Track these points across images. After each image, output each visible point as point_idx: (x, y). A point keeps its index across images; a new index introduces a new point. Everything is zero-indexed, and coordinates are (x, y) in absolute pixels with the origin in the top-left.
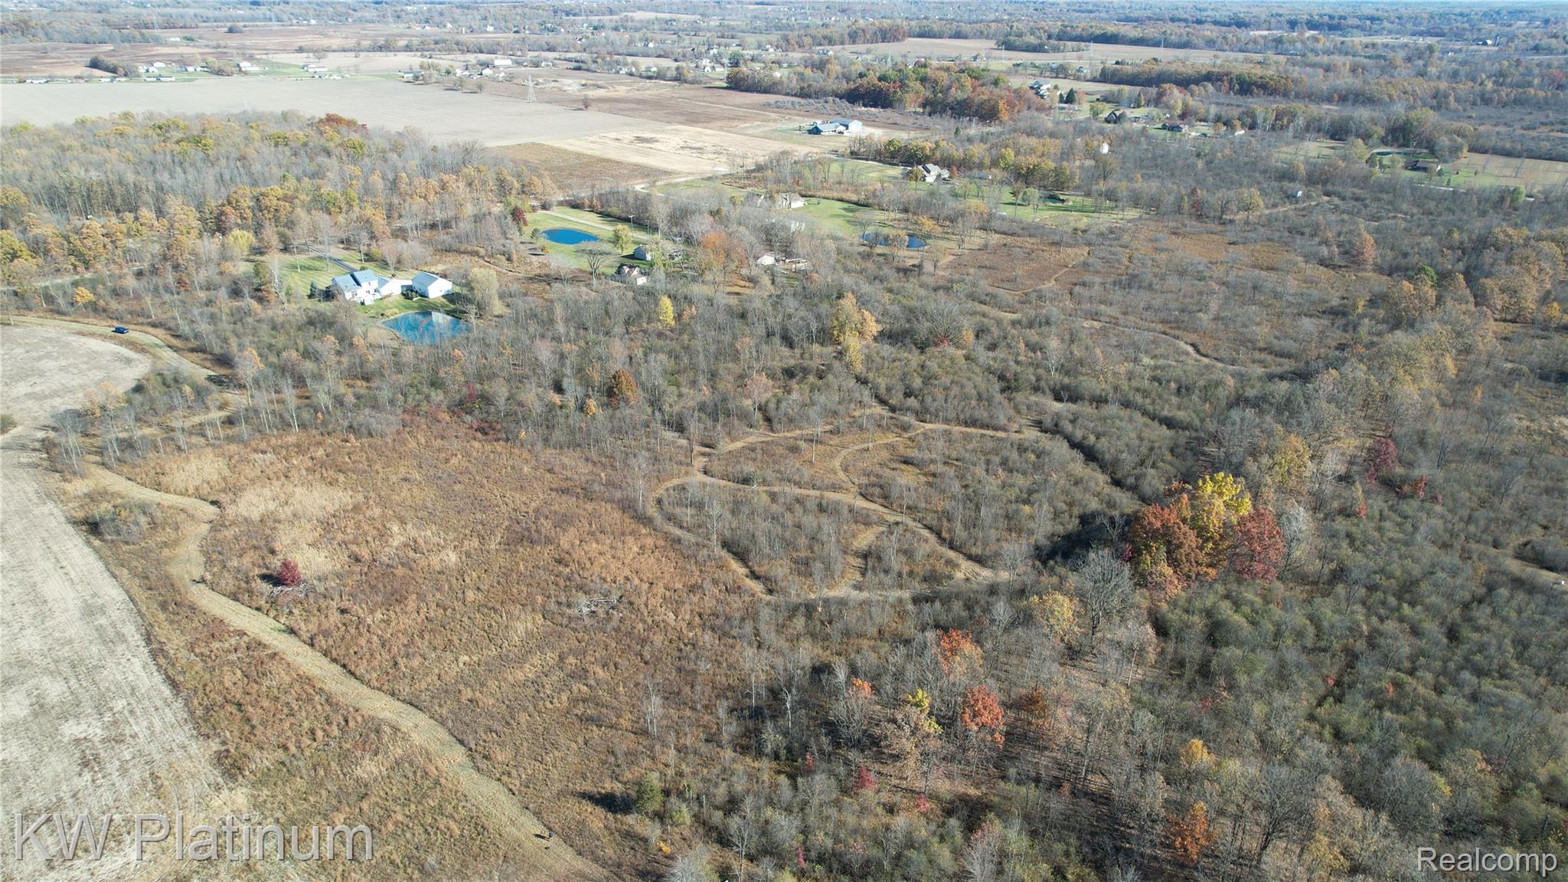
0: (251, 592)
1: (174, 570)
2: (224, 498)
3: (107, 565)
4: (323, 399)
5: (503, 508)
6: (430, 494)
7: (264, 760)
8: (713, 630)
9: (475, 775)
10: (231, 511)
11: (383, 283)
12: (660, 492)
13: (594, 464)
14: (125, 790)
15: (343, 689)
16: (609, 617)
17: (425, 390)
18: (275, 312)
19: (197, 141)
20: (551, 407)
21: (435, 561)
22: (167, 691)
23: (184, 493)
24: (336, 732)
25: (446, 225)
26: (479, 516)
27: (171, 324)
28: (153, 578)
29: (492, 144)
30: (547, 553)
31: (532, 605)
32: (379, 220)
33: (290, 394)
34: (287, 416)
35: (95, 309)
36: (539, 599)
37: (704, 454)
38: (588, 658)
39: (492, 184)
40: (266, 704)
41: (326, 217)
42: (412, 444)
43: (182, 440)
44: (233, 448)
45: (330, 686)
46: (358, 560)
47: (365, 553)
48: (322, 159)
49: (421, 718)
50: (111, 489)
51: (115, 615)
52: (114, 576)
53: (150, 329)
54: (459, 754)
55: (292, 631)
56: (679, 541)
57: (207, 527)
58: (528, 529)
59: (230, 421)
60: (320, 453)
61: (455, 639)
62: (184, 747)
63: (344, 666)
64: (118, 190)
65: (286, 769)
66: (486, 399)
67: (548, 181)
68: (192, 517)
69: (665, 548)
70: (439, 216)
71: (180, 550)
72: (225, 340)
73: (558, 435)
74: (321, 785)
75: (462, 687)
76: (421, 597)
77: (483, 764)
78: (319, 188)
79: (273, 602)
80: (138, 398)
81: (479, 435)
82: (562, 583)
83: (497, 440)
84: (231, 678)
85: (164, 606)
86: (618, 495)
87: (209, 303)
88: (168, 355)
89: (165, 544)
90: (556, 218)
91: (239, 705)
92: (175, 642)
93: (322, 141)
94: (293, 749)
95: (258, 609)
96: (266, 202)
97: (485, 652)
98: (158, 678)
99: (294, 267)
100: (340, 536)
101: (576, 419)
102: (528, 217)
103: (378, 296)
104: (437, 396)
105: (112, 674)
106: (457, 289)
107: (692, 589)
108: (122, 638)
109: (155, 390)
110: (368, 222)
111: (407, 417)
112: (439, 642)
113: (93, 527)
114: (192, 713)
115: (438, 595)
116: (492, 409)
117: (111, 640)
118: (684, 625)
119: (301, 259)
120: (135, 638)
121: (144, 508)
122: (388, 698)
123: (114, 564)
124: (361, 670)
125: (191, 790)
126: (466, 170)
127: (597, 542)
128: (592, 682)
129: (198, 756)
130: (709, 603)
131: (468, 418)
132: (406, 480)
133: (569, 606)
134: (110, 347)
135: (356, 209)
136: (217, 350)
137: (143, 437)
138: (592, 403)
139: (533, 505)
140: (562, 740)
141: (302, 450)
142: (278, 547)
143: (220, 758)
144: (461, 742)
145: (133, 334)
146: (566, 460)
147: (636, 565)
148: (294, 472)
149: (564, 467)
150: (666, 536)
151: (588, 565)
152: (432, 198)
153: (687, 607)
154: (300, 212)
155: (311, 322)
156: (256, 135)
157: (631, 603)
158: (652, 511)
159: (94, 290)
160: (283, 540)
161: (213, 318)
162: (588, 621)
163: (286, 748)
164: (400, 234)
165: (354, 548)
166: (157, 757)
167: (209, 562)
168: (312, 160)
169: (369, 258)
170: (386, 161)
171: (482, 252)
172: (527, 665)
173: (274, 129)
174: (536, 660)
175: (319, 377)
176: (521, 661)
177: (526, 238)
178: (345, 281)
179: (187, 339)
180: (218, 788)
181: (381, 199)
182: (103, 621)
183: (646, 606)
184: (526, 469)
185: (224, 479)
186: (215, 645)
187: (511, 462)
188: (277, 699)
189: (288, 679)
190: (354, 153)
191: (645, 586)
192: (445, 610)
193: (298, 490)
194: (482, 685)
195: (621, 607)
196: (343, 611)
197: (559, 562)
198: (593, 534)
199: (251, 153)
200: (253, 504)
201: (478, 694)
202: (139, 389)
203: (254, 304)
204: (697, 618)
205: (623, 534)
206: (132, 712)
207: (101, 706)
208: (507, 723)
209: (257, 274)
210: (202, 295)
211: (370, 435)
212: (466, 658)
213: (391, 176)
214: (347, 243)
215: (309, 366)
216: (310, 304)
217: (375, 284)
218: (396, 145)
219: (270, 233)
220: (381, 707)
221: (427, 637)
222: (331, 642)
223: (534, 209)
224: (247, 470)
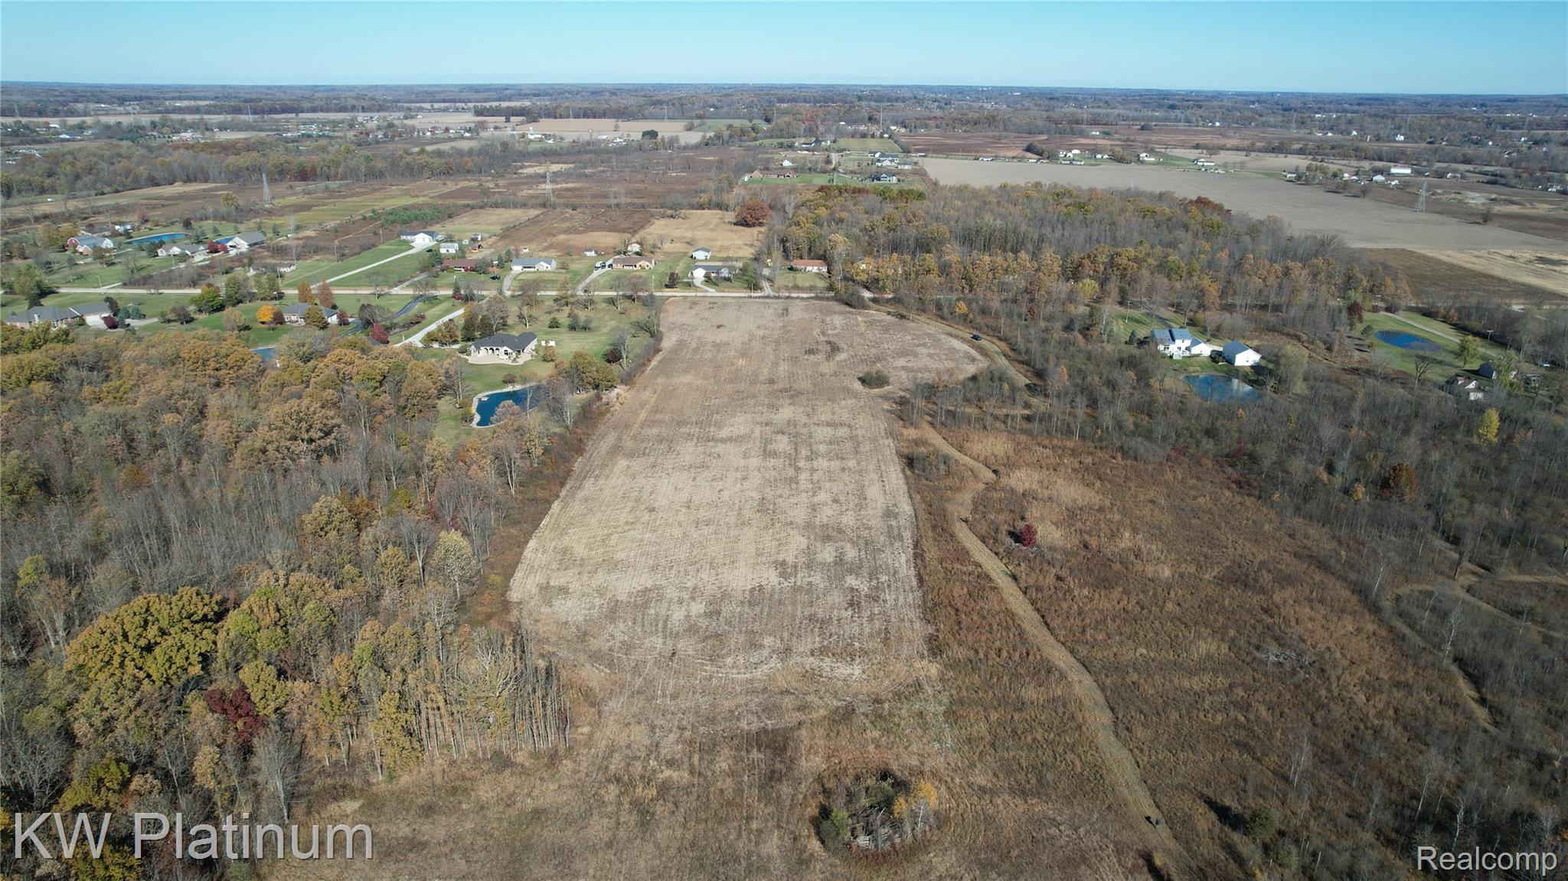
0: (996, 540)
1: (949, 507)
2: (1001, 469)
3: (909, 488)
4: (1107, 420)
5: (1231, 551)
6: (1167, 520)
7: (960, 653)
8: (1405, 728)
9: (1112, 739)
10: (1004, 480)
11: (1195, 343)
12: (1404, 590)
13: (1340, 543)
14: (867, 630)
15: (1036, 632)
16: (1294, 672)
17: (1199, 436)
18: (1094, 347)
19: (1081, 206)
20: (1315, 481)
21: (1150, 570)
22: (915, 583)
23: (976, 459)
24: (1016, 657)
25: (1277, 308)
26: (1205, 550)
27: (1013, 341)
28: (934, 507)
29: (1357, 245)
30: (1256, 600)
31: (1223, 634)
32: (1213, 291)
33: (1081, 412)
34: (1073, 426)
35: (965, 319)
36: (1232, 633)
37: (1474, 573)
38: (1258, 696)
39: (1339, 280)
40: (975, 617)
41: (1166, 280)
42: (1169, 476)
43: (989, 421)
44: (1023, 438)
45: (1027, 626)
46: (1086, 546)
47: (1093, 543)
48: (1180, 233)
49: (1088, 680)
50: (930, 441)
51: (902, 522)
52: (911, 498)
53: (995, 340)
54: (1106, 717)
55: (1014, 578)
56: (1404, 638)
57: (984, 486)
58: (1247, 576)
59: (1028, 419)
60: (1089, 460)
61: (1141, 633)
62: (911, 622)
63: (1043, 617)
64: (1011, 237)
65: (972, 666)
66: (1253, 458)
67: (1403, 284)
68: (975, 476)
69: (1384, 639)
70: (1273, 300)
71: (958, 496)
72: (1047, 360)
73: (1312, 507)
74: (991, 688)
75: (1131, 670)
76: (1125, 592)
77: (1124, 733)
78: (1167, 255)
79: (1009, 552)
80: (971, 385)
81: (1234, 486)
82: (1260, 628)
83: (1249, 495)
84: (959, 591)
85: (934, 528)
86: (1353, 576)
87: (1046, 330)
88: (1003, 362)
89: (951, 488)
90: (1399, 322)
91: (957, 610)
92: (932, 553)
93: (1185, 219)
94: (981, 655)
95: (997, 554)
96: (1118, 260)
97: (1163, 653)
98: (912, 572)
99: (1123, 317)
100: (1079, 525)
101: (1337, 499)
102: (1367, 316)
103: (1187, 354)
104: (1208, 444)
105: (886, 557)
106: (1264, 363)
107: (1398, 685)
108: (901, 538)
109: (983, 383)
110: (1201, 294)
111: (1174, 454)
112: (1126, 629)
113: (910, 461)
114: (925, 602)
115: (1141, 596)
116: (1256, 468)
117: (894, 536)
118: (1372, 712)
119: (1130, 312)
120: (908, 541)
121: (946, 460)
122: (1067, 653)
123: (913, 489)
124: (1054, 624)
125: (906, 650)
126: (1315, 261)
127: (1312, 609)
128: (1252, 717)
129: (917, 630)
130: (1410, 704)
131: (1230, 470)
132: (1152, 501)
133: (1258, 648)
134: (966, 347)
135: (1195, 278)
136: (1039, 366)
137: (964, 413)
138: (1360, 490)
139: (1261, 557)
140: (1201, 747)
141: (1074, 453)
142: (1028, 515)
143: (931, 639)
144: (1112, 710)
145: (984, 342)
146: (1311, 531)
147: (1344, 641)
148: (1062, 467)
149: (1307, 537)
150: (1391, 629)
151: (1293, 623)
152: (1272, 280)
153: (1384, 697)
154: (1145, 272)
155: (1121, 361)
156: (1131, 207)
157: (1323, 670)
158: (1387, 604)
159: (969, 305)
160: (1034, 513)
161: (1044, 342)
162: (1270, 668)
163: (977, 652)
164: (1229, 308)
165: (1087, 537)
166: (893, 620)
167: (975, 510)
168: (1170, 232)
169: (1192, 323)
170: (1238, 242)
171: (1304, 337)
172: (1196, 679)
173: (1146, 204)
174: (1206, 679)
175: (1111, 402)
176: (1191, 673)
177: (1356, 333)
178: (1162, 333)
179: (1020, 354)
180: (922, 657)
181: (1222, 274)
182: (894, 523)
183: (1339, 678)
184: (1267, 527)
185: (1008, 457)
186: (957, 566)
187: (1254, 517)
188: (984, 618)
189: (997, 608)
190: (1210, 231)
191: (1346, 663)
192: (1142, 608)
193: (1059, 481)
194: (1149, 676)
195: (1311, 669)
196: (1059, 578)
197: (1266, 611)
198: (1310, 601)
199: (1121, 220)
200: (1021, 479)
201: (1142, 681)
202: (974, 378)
203: (1080, 337)
204: (1391, 712)
205: (1343, 611)
206: (889, 586)
207: (873, 574)
208: (1158, 713)
209: (1091, 315)
210: (1043, 324)
211: (1136, 459)
212: (1144, 651)
213: (1237, 257)
214: (1178, 308)
215: (1107, 392)
216: (1124, 347)
217: (1188, 343)
218: (1254, 230)
219: (1113, 287)
220: (1060, 657)
221: (1118, 622)
222: (1040, 595)
223: (1375, 309)
224: (1027, 457)
